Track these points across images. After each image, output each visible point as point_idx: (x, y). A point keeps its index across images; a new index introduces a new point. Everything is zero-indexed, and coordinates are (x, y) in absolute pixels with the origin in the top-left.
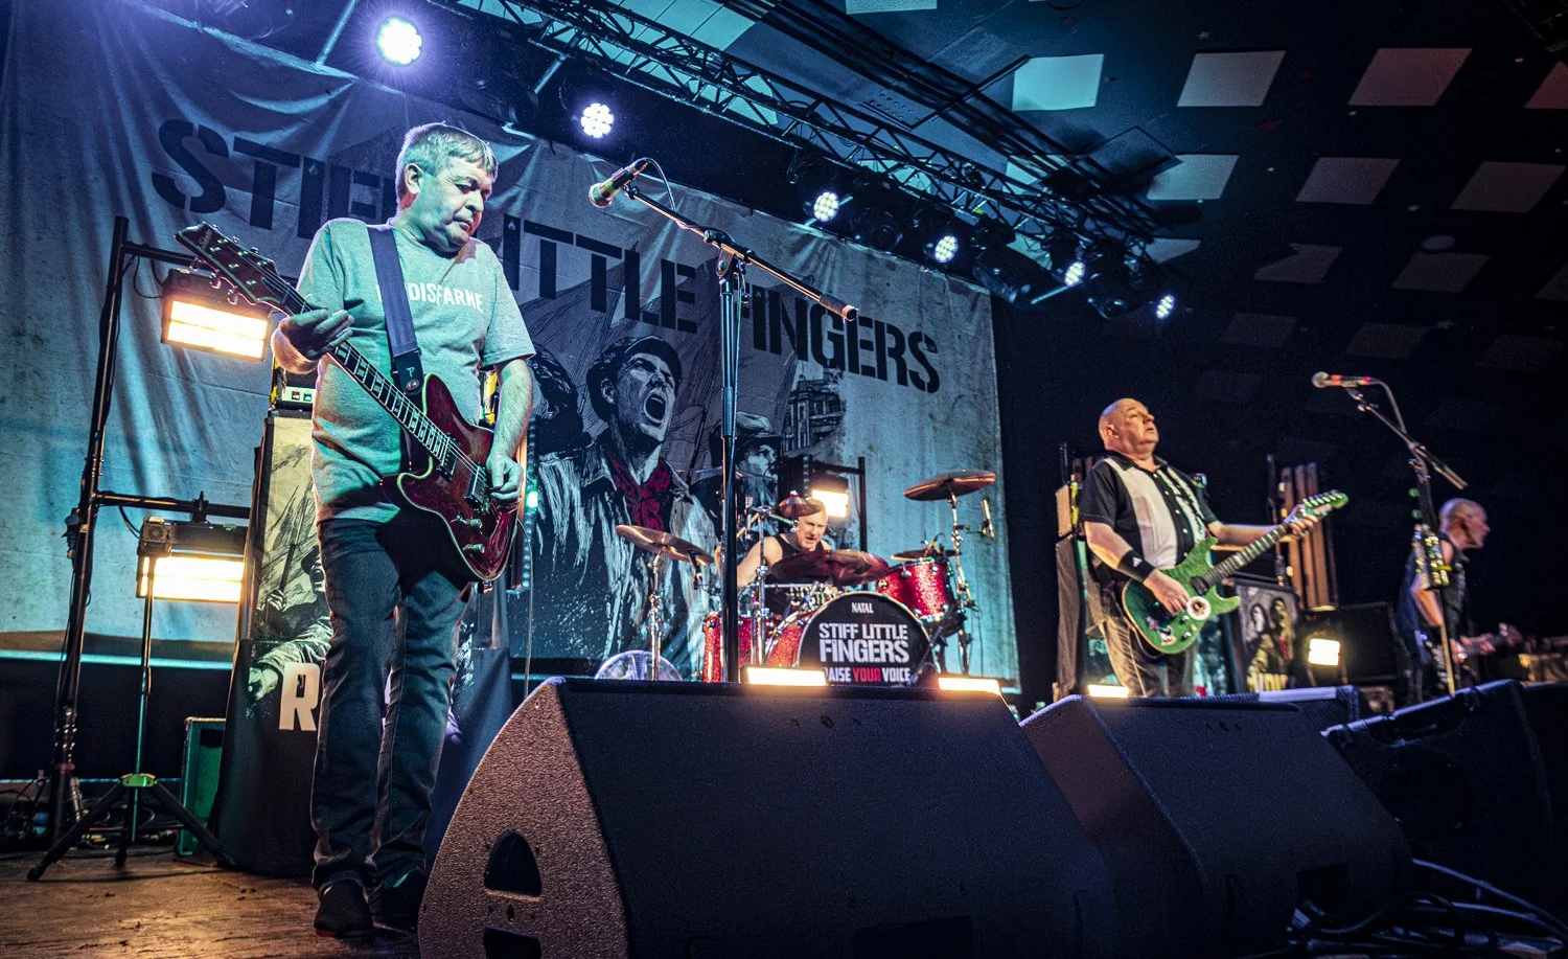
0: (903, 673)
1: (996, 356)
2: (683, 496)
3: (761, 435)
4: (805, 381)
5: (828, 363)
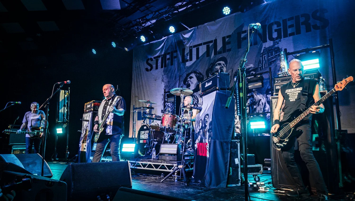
3: (251, 69)
4: (266, 48)
5: (275, 39)
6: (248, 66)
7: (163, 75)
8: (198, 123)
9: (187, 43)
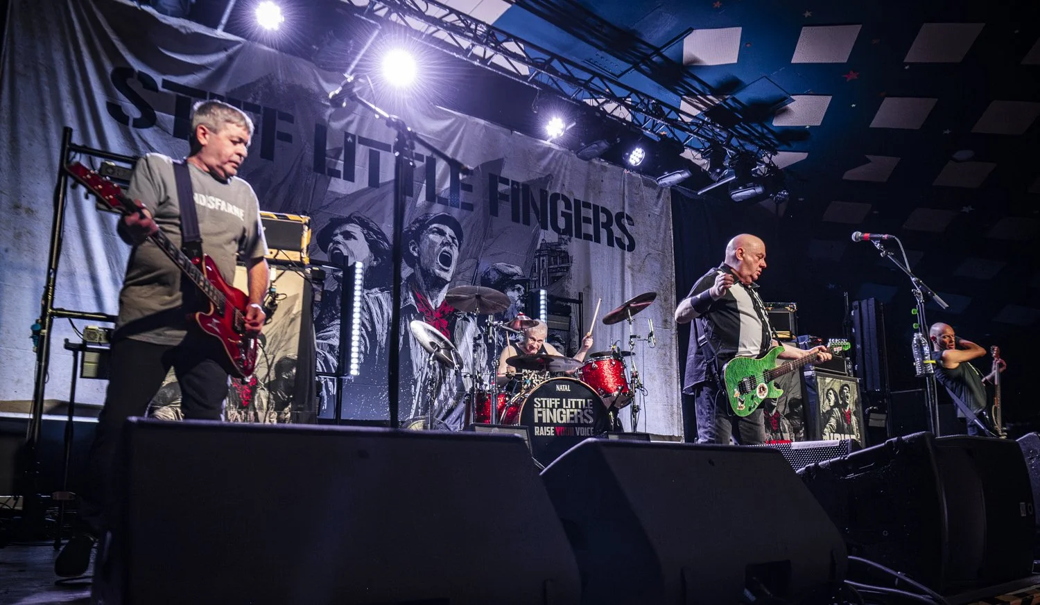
0: (590, 430)
1: (673, 229)
2: (463, 316)
3: (515, 278)
4: (545, 243)
5: (561, 232)
6: (511, 267)
9: (336, 117)
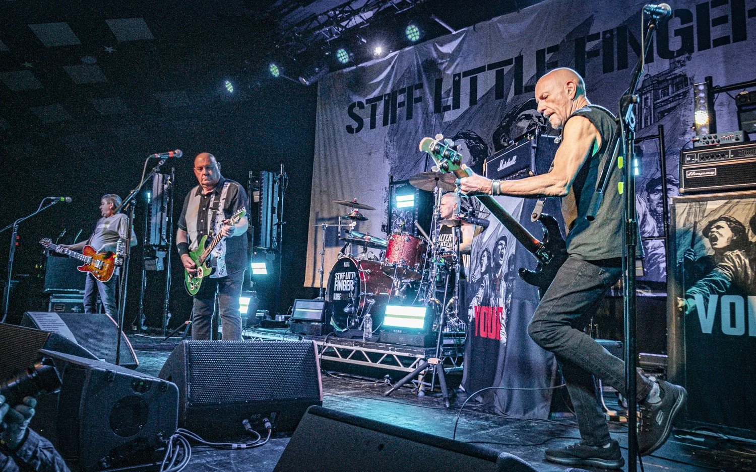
4: (650, 77)
5: (675, 54)
7: (387, 143)
8: (479, 257)
9: (448, 67)
